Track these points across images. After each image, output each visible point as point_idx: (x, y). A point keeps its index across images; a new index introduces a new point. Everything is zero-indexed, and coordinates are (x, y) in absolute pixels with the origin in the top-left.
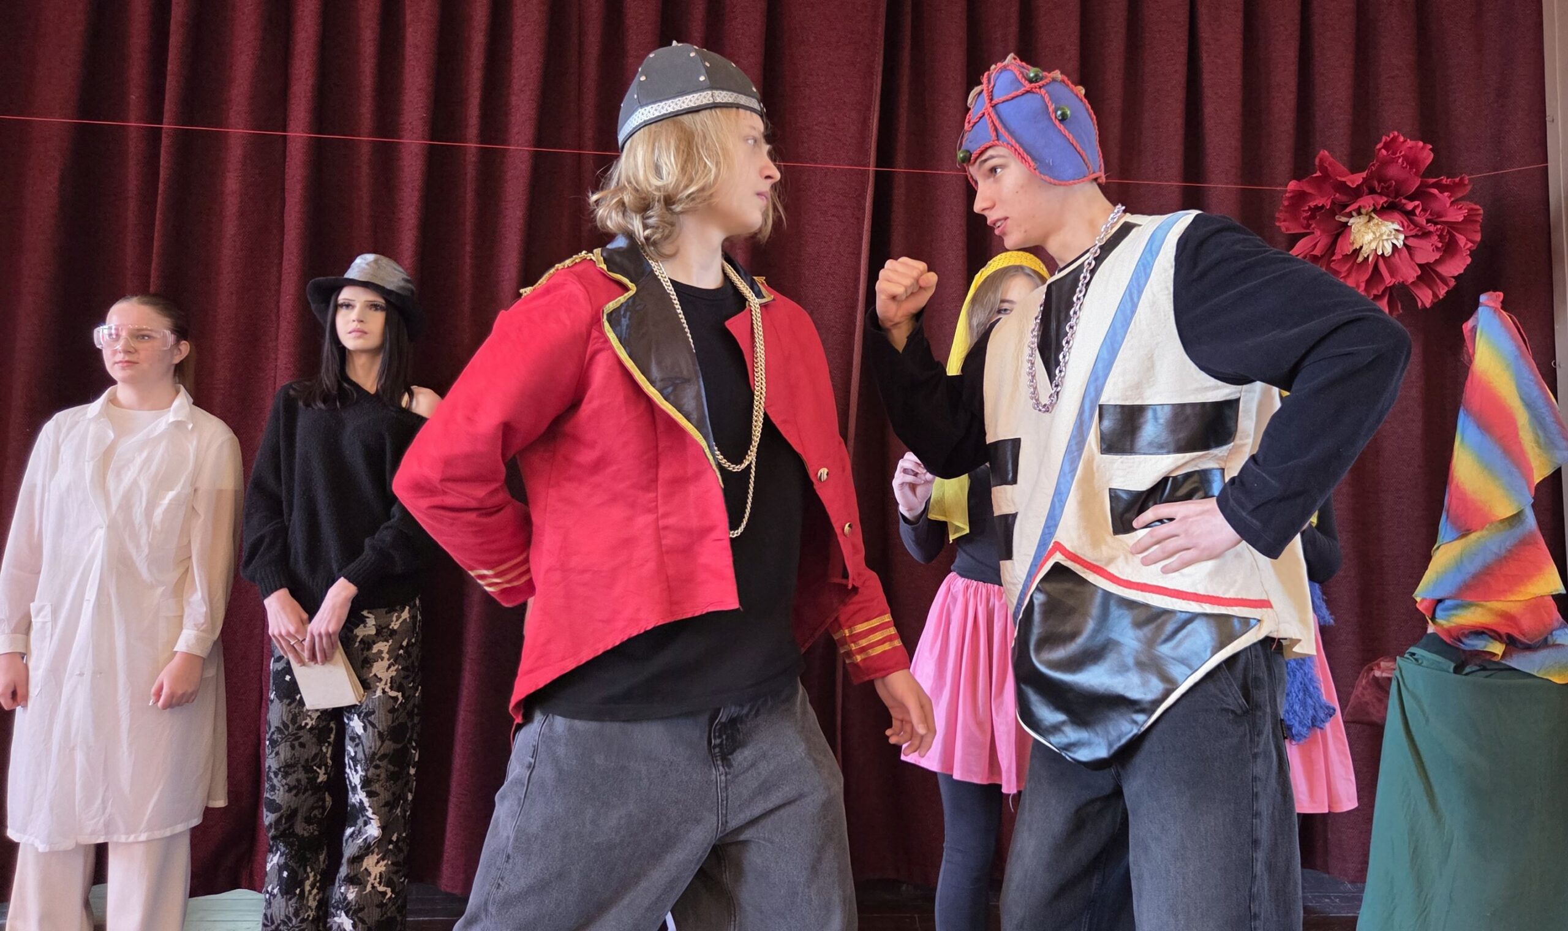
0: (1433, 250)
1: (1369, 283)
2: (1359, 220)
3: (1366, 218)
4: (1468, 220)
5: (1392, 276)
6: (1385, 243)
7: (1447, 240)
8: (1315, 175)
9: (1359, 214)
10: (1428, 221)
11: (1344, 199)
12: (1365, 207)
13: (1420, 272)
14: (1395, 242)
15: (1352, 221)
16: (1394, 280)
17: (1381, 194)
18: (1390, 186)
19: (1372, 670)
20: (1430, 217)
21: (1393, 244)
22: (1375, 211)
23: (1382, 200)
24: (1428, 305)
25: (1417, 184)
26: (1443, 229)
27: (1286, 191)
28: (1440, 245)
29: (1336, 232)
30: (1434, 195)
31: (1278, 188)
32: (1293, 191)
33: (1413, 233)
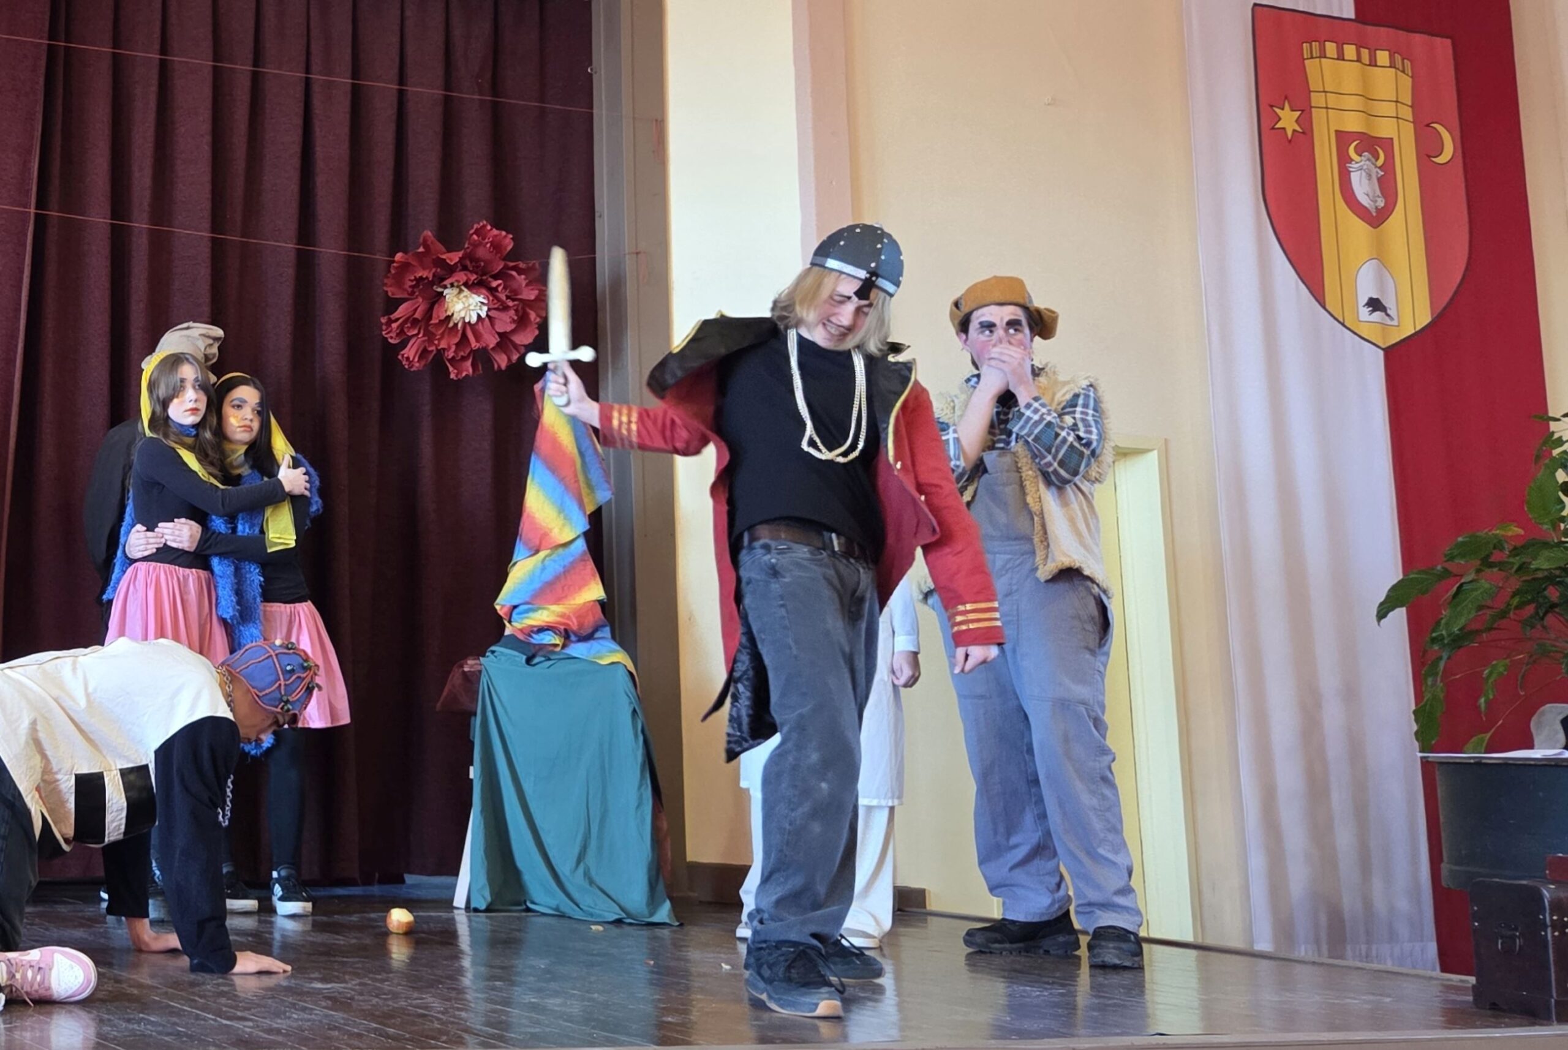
0: (510, 322)
1: (457, 345)
2: (452, 292)
3: (458, 290)
4: (537, 299)
5: (477, 341)
6: (472, 313)
7: (520, 314)
8: (419, 252)
9: (452, 285)
10: (508, 297)
11: (444, 272)
12: (458, 281)
13: (499, 340)
14: (480, 312)
15: (446, 292)
16: (478, 345)
17: (471, 271)
18: (480, 266)
20: (509, 294)
21: (479, 316)
22: (466, 284)
23: (473, 277)
24: (502, 368)
25: (501, 267)
26: (519, 305)
27: (394, 262)
28: (516, 318)
29: (434, 300)
30: (513, 277)
31: (389, 259)
32: (400, 262)
33: (496, 306)
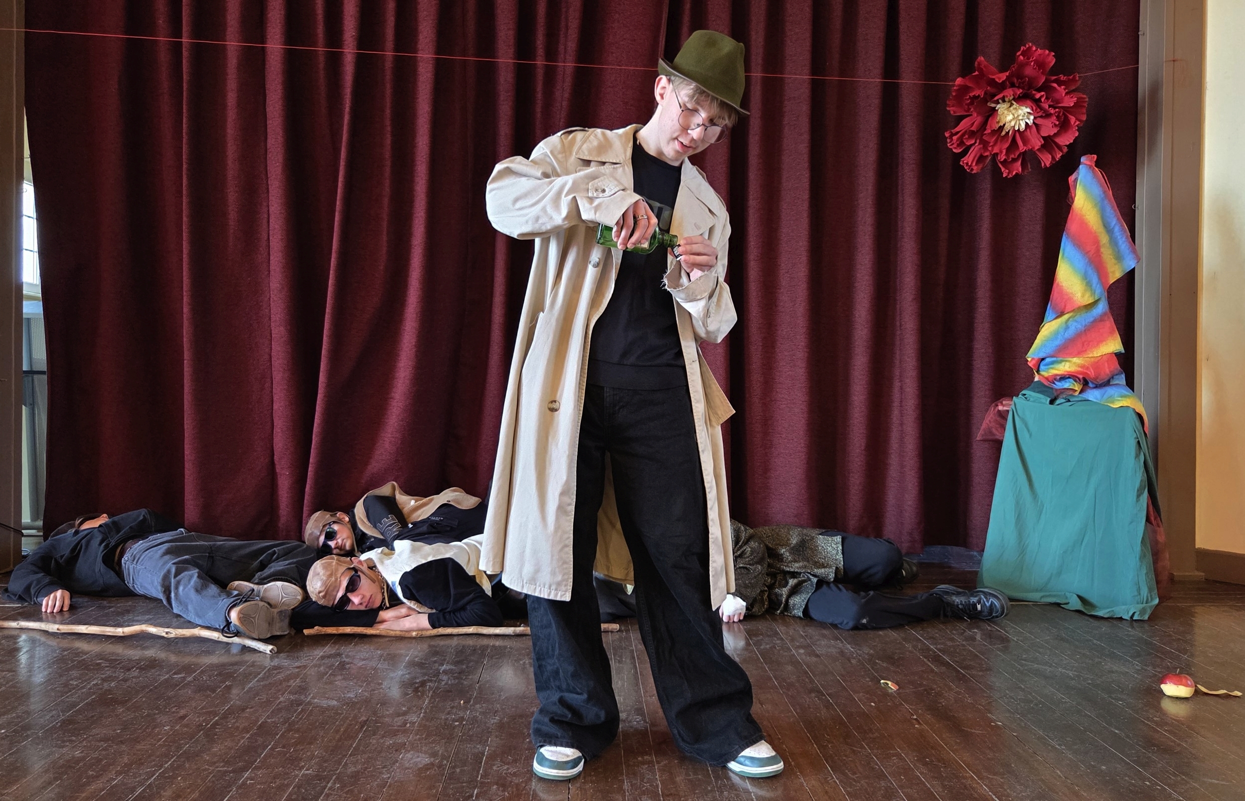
0: (1053, 127)
1: (1008, 149)
2: (1003, 106)
3: (1009, 104)
4: (1078, 105)
5: (1025, 143)
6: (1021, 122)
7: (1062, 120)
8: (974, 74)
9: (1004, 101)
10: (1050, 106)
11: (993, 90)
12: (1007, 96)
13: (1043, 142)
15: (998, 106)
16: (1025, 148)
17: (1019, 87)
18: (1024, 82)
19: (997, 406)
20: (1052, 104)
21: (1026, 122)
22: (1014, 99)
23: (1019, 92)
24: (1048, 166)
25: (1043, 80)
26: (1060, 111)
27: (954, 86)
28: (1057, 123)
29: (987, 114)
30: (1055, 88)
31: (951, 83)
32: (959, 85)
33: (1040, 114)
